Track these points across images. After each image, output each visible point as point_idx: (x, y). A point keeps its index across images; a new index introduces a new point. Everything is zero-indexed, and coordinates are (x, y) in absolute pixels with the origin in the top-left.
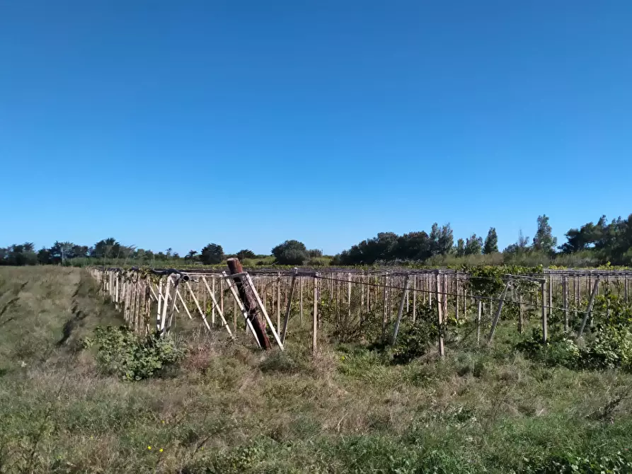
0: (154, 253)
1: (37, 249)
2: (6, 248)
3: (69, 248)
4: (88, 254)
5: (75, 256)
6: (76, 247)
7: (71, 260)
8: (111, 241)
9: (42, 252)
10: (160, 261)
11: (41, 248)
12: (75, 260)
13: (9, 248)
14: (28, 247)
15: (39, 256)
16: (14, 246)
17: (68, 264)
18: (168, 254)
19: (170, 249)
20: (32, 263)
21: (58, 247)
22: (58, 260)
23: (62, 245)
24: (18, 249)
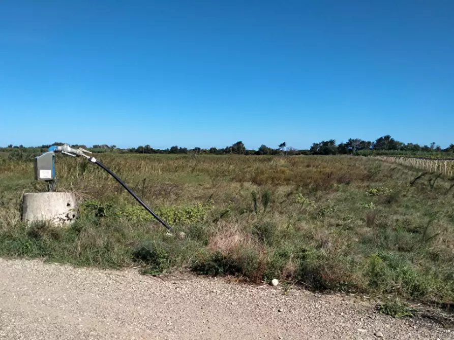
0: (420, 146)
1: (337, 144)
2: (318, 143)
3: (358, 143)
4: (371, 147)
5: (362, 149)
6: (363, 142)
7: (359, 152)
8: (387, 137)
9: (340, 146)
10: (425, 153)
11: (340, 143)
12: (362, 151)
13: (320, 143)
14: (332, 142)
15: (338, 148)
16: (323, 142)
17: (357, 154)
18: (432, 147)
19: (434, 143)
20: (334, 154)
21: (351, 142)
22: (350, 152)
23: (353, 140)
24: (325, 144)
